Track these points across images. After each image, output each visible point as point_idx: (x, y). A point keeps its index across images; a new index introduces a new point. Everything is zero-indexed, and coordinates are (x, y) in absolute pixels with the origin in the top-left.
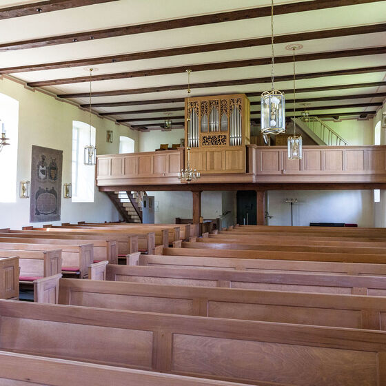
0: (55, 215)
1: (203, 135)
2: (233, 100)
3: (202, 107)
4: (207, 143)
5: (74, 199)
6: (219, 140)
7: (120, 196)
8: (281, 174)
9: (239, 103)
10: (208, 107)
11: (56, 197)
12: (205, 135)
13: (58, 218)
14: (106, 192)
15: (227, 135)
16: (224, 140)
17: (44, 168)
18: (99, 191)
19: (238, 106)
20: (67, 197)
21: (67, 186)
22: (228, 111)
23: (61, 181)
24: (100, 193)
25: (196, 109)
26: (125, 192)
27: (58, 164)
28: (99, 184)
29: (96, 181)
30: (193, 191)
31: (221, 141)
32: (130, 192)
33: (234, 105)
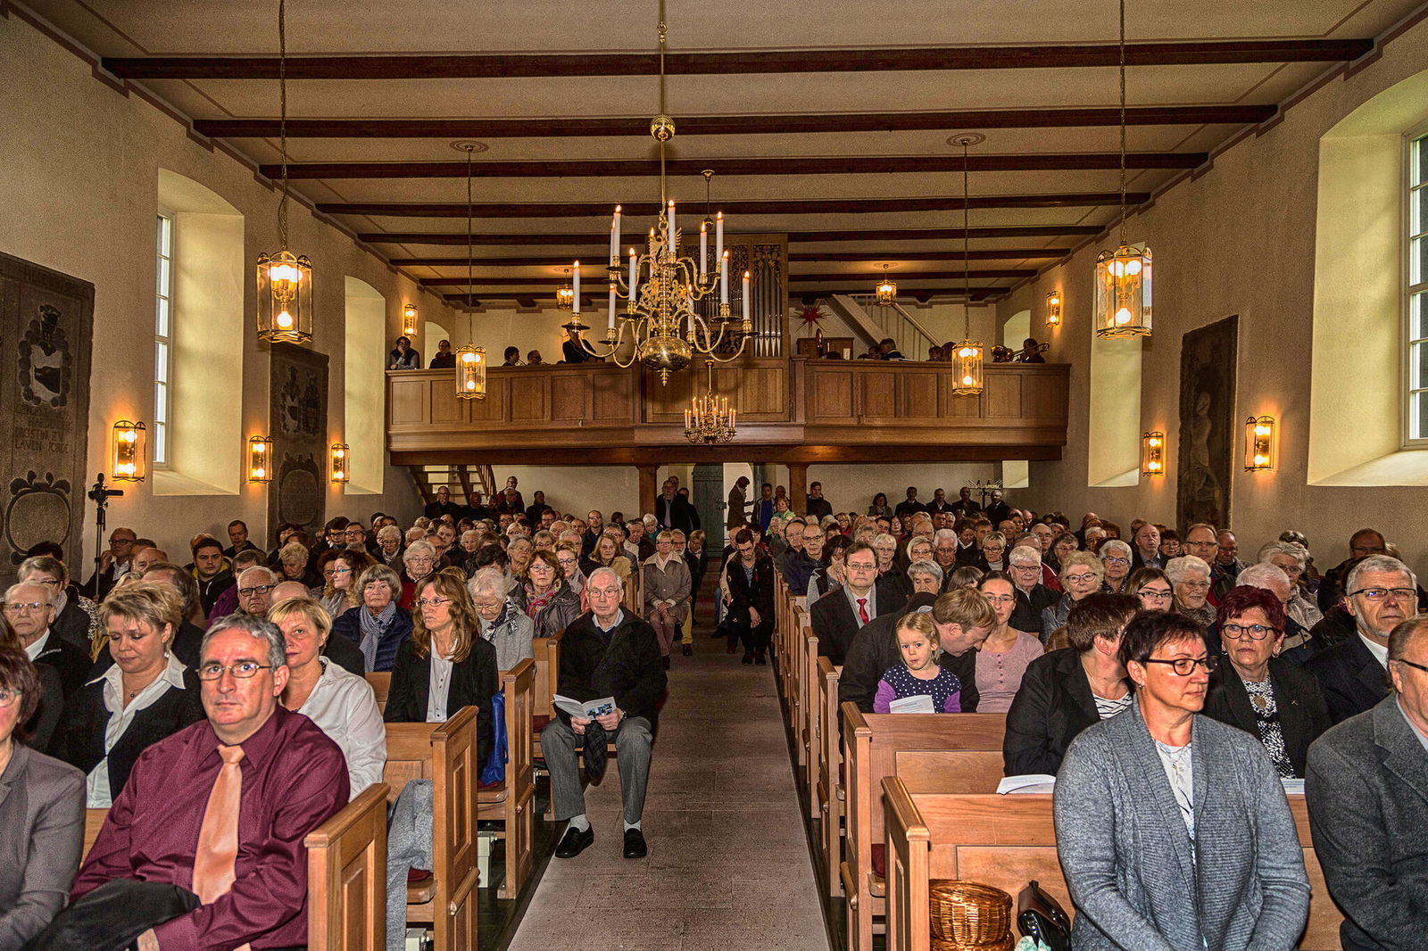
2: (761, 247)
7: (431, 478)
8: (855, 423)
9: (774, 254)
11: (318, 479)
17: (295, 404)
18: (393, 463)
19: (772, 263)
23: (326, 436)
24: (394, 469)
28: (397, 445)
29: (388, 439)
30: (639, 466)
31: (733, 346)
32: (465, 466)
33: (763, 260)
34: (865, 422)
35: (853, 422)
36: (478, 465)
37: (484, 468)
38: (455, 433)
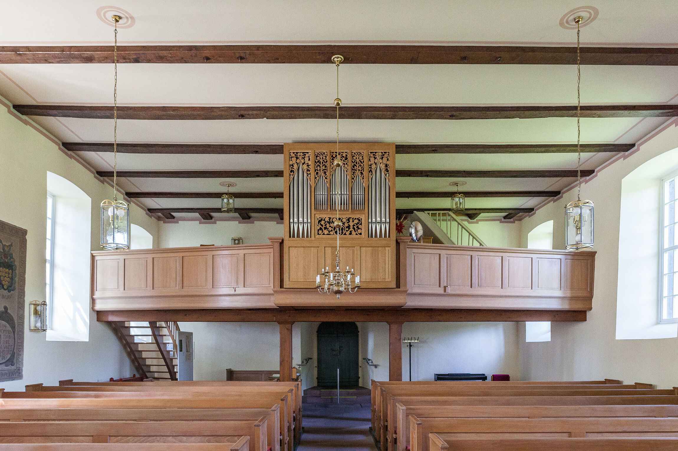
0: (10, 368)
1: (318, 216)
2: (374, 154)
3: (317, 163)
4: (326, 232)
5: (51, 335)
6: (349, 227)
7: (133, 332)
8: (443, 292)
9: (385, 159)
10: (328, 164)
11: (13, 327)
12: (323, 216)
13: (17, 374)
14: (110, 324)
15: (363, 217)
16: (357, 227)
18: (98, 320)
19: (383, 166)
20: (36, 330)
21: (36, 305)
22: (365, 173)
23: (22, 294)
24: (98, 324)
25: (305, 167)
26: (147, 324)
27: (16, 257)
28: (100, 306)
29: (93, 301)
30: (279, 323)
31: (351, 229)
32: (155, 323)
33: (376, 164)
34: (449, 290)
35: (441, 291)
36: (166, 322)
37: (171, 324)
38: (141, 297)
